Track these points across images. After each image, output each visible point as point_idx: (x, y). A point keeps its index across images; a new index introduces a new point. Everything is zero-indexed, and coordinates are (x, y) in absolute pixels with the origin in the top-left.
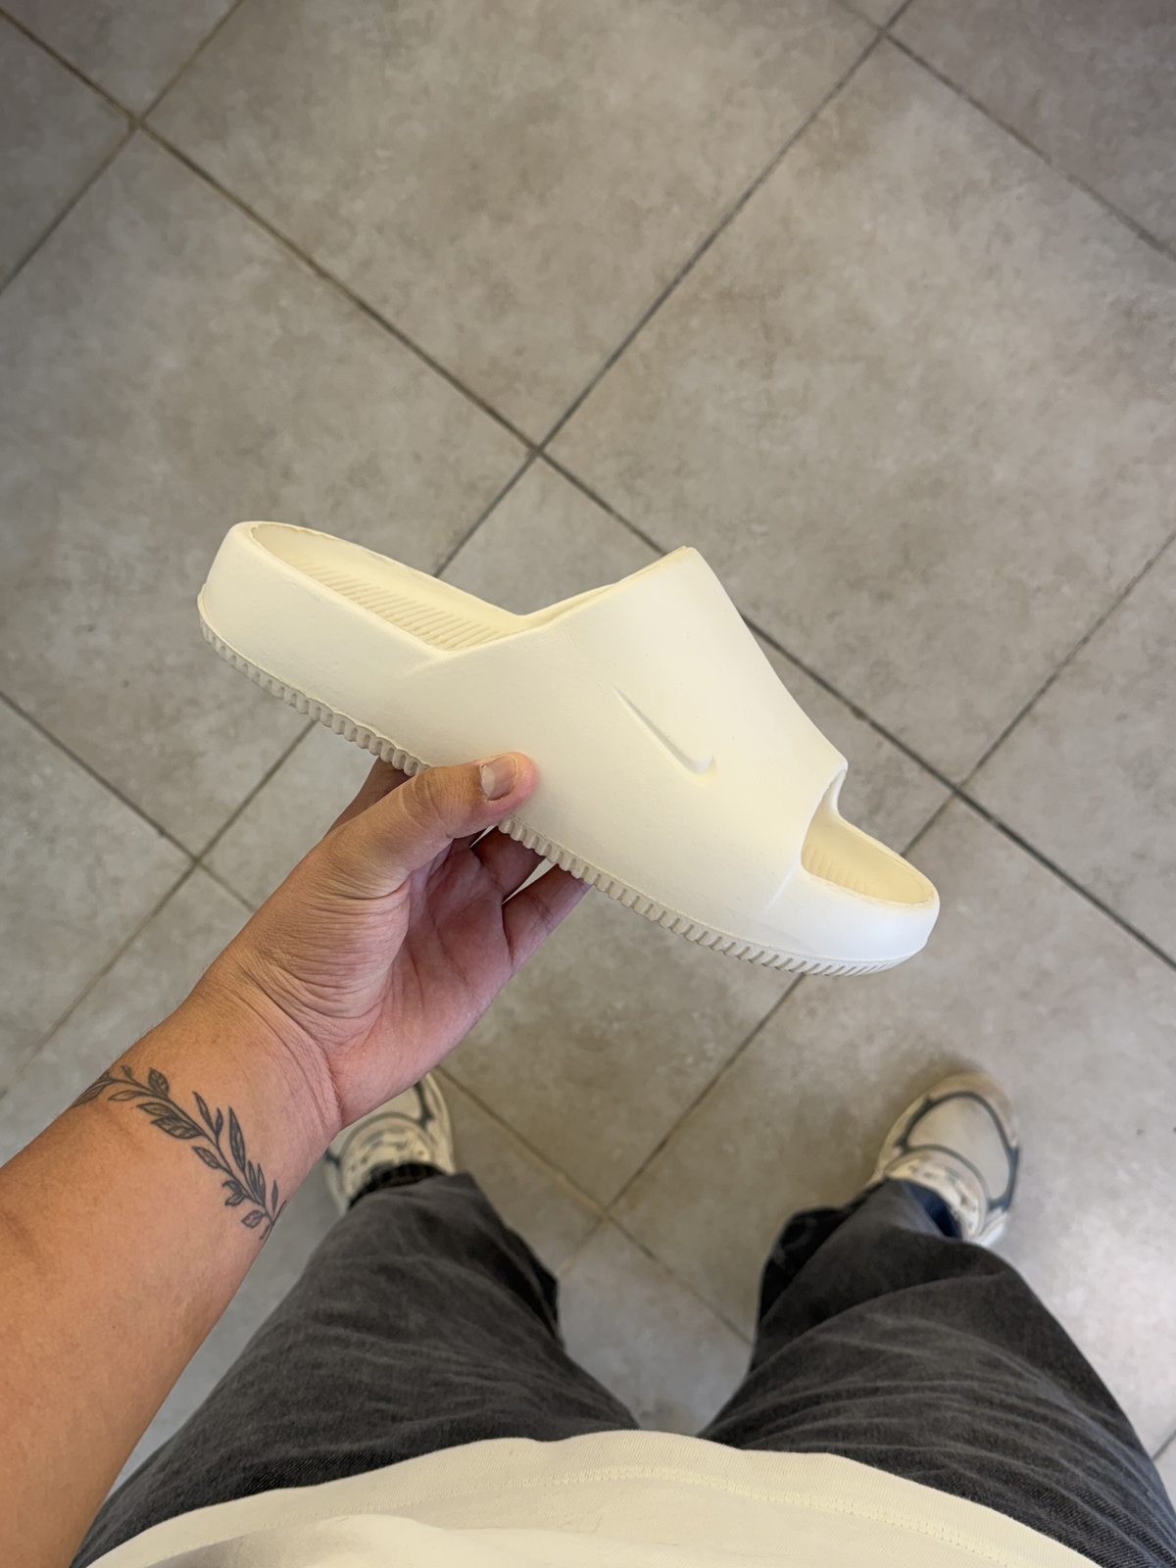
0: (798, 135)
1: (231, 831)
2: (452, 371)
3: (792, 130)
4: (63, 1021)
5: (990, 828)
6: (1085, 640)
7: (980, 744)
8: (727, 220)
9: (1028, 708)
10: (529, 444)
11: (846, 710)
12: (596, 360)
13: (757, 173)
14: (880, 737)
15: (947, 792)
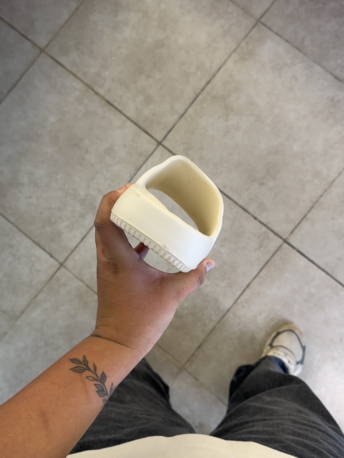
0: (235, 50)
1: (72, 255)
2: (135, 121)
3: (233, 49)
4: (23, 312)
5: (294, 252)
6: (321, 196)
7: (291, 227)
8: (214, 76)
9: (305, 216)
10: (157, 141)
11: (251, 218)
12: (176, 117)
13: (223, 62)
14: (261, 225)
15: (281, 241)
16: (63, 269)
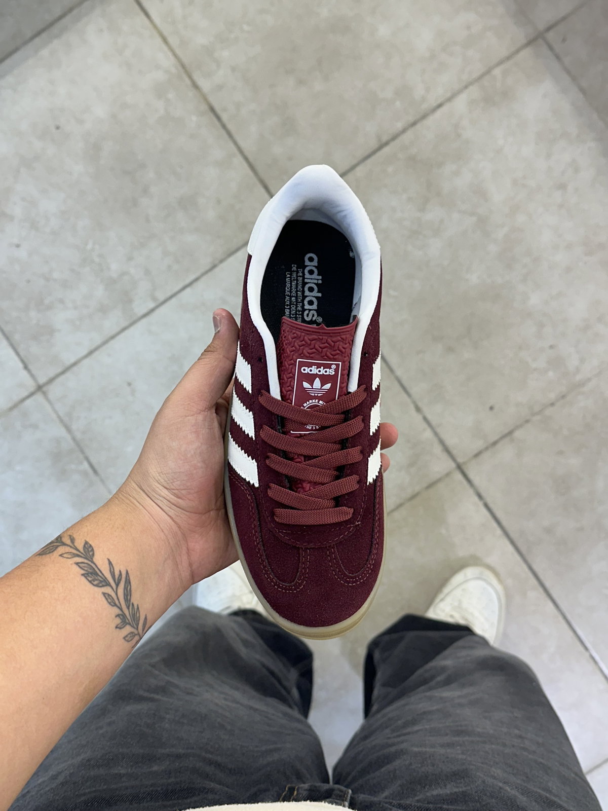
1: (64, 377)
6: (552, 404)
7: (479, 445)
8: (424, 117)
9: (510, 433)
11: (412, 406)
13: (449, 94)
14: (426, 425)
15: (453, 465)
16: (39, 397)
